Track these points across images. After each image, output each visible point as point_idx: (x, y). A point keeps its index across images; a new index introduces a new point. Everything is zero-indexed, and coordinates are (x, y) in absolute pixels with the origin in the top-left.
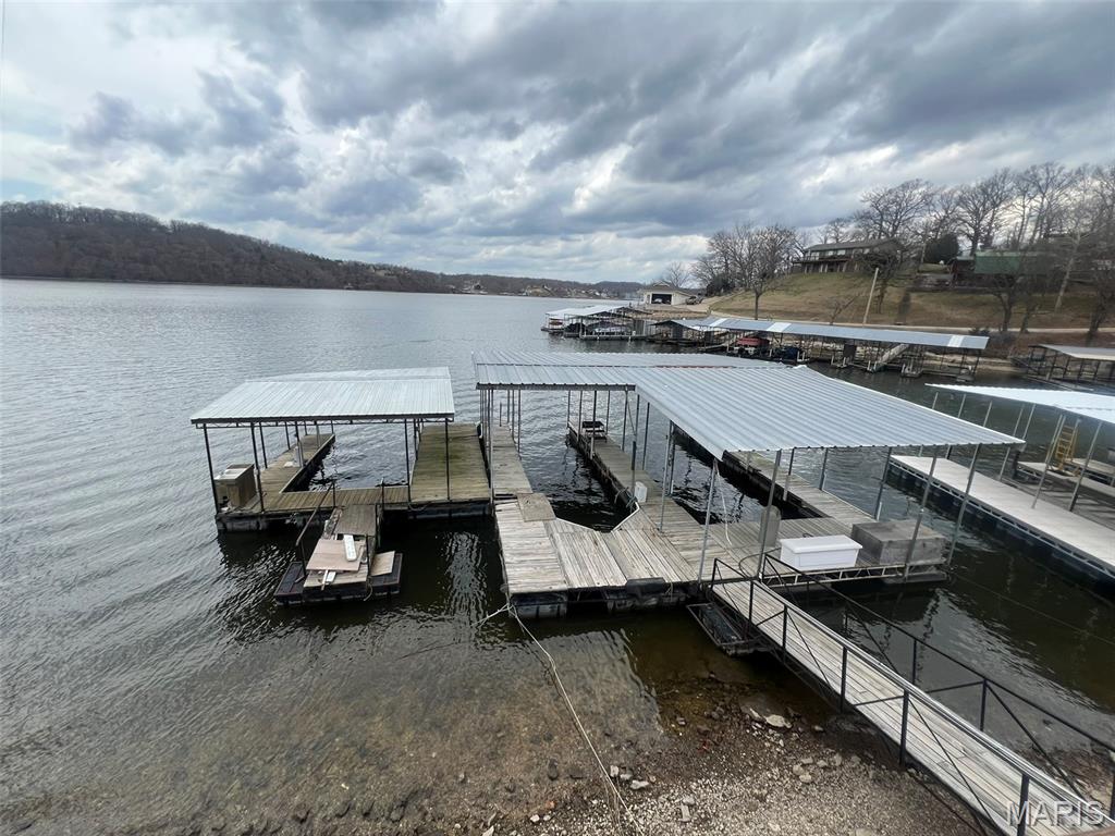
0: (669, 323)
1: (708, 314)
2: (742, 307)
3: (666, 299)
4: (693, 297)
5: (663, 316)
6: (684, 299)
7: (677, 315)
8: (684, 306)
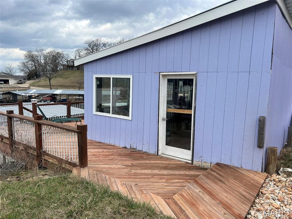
0: (9, 93)
1: (29, 88)
2: (44, 84)
3: (6, 82)
4: (21, 80)
5: (6, 90)
6: (16, 82)
7: (13, 89)
8: (17, 85)
